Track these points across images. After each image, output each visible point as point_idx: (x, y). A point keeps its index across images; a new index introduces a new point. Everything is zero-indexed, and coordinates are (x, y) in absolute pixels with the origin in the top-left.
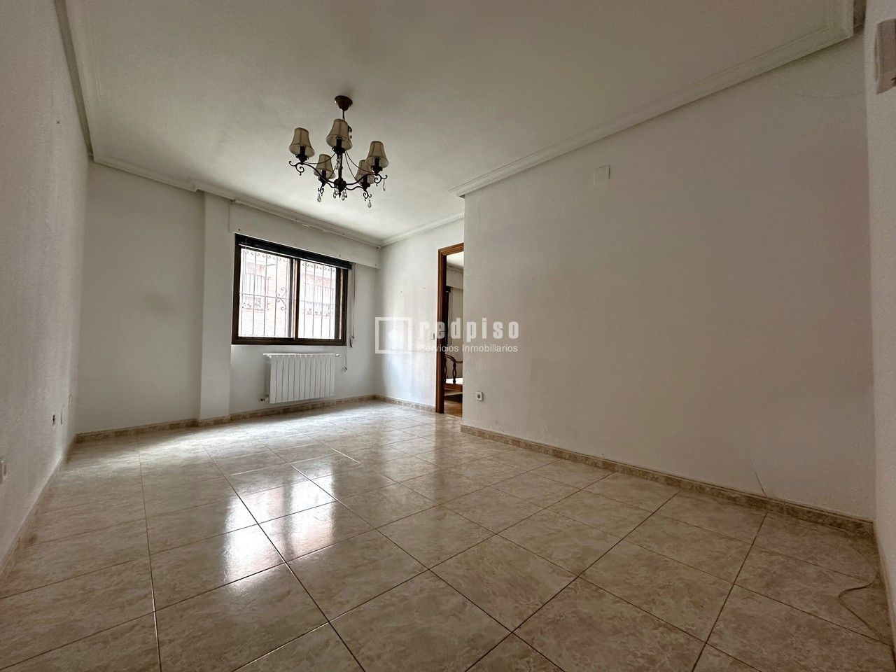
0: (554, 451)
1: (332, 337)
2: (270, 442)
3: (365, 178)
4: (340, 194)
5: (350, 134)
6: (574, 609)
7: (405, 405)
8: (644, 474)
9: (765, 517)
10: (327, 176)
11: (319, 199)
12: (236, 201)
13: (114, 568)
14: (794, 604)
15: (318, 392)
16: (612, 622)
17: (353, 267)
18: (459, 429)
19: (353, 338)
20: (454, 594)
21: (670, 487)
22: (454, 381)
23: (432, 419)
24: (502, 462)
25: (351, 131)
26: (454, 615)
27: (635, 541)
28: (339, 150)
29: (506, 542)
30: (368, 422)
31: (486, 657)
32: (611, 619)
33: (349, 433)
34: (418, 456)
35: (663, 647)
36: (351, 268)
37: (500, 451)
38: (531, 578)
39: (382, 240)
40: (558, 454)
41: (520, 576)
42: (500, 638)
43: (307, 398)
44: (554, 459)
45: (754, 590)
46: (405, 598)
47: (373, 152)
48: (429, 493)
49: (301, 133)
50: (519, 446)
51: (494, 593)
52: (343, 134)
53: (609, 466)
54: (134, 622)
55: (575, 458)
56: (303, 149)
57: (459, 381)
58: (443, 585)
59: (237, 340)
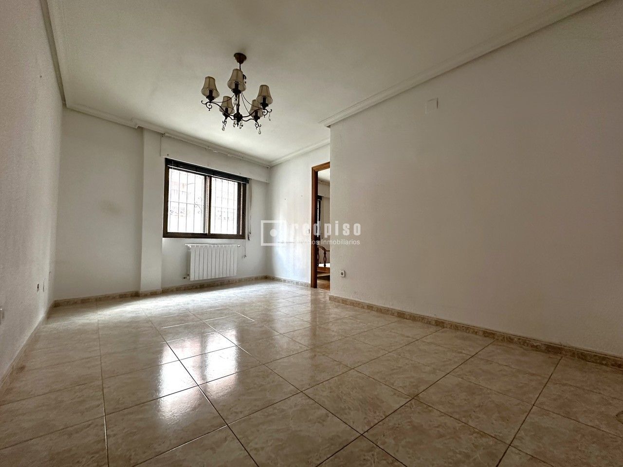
0: (398, 313)
1: (235, 233)
2: (190, 306)
3: (256, 112)
4: (238, 124)
5: (245, 80)
6: (409, 420)
7: (289, 282)
8: (467, 329)
9: (560, 360)
10: (229, 112)
11: (223, 129)
12: (165, 135)
13: (77, 387)
14: (580, 420)
15: (225, 272)
16: (437, 429)
17: (250, 182)
18: (328, 298)
19: (250, 233)
20: (318, 409)
21: (487, 338)
22: (325, 265)
23: (308, 293)
24: (359, 321)
25: (246, 78)
26: (319, 422)
27: (458, 375)
28: (237, 91)
29: (360, 375)
30: (261, 294)
31: (342, 451)
32: (437, 427)
33: (247, 301)
34: (297, 316)
35: (476, 446)
36: (248, 183)
37: (358, 313)
38: (378, 399)
39: (270, 162)
40: (401, 315)
41: (370, 397)
42: (353, 438)
43: (217, 277)
44: (399, 319)
45: (550, 409)
46: (283, 410)
47: (261, 93)
48: (305, 341)
49: (209, 80)
50: (372, 310)
51: (349, 408)
52: (240, 80)
53: (440, 324)
54: (90, 422)
55: (414, 318)
56: (211, 92)
57: (328, 265)
58: (312, 402)
59: (167, 235)
